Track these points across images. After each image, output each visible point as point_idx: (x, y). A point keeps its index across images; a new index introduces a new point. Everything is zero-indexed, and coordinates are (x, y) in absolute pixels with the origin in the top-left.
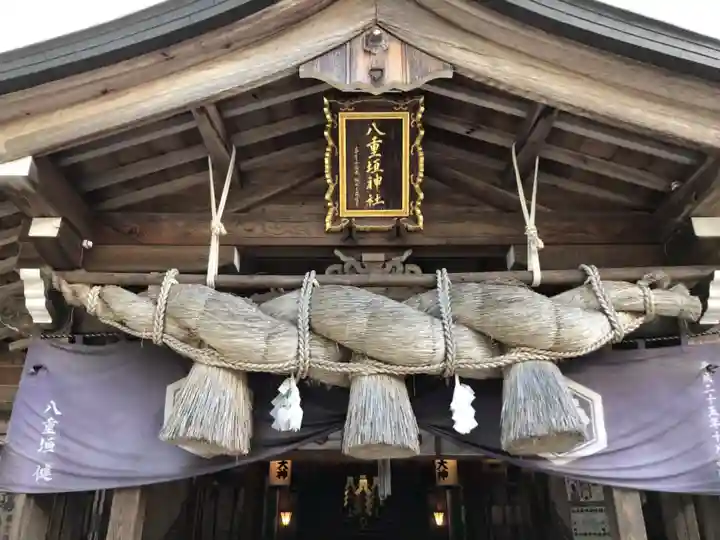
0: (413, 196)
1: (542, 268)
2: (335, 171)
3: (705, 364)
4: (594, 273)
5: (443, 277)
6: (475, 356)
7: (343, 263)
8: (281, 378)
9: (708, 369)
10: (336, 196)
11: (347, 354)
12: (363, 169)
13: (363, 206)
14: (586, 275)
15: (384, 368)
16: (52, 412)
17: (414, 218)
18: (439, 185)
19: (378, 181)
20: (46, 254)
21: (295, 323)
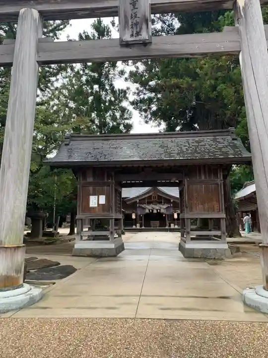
0: (157, 199)
3: (171, 208)
7: (153, 202)
10: (152, 199)
15: (155, 209)
16: (139, 211)
21: (151, 207)
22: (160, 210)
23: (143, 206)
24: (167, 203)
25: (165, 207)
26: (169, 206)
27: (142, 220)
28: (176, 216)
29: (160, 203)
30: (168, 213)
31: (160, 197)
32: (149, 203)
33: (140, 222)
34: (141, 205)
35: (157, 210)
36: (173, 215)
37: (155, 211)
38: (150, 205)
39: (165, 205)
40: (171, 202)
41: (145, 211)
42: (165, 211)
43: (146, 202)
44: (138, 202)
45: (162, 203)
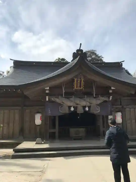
0: (83, 87)
1: (95, 95)
2: (75, 85)
4: (100, 96)
5: (86, 96)
6: (88, 104)
8: (71, 106)
9: (109, 104)
10: (75, 87)
11: (77, 104)
13: (77, 88)
15: (80, 105)
17: (83, 89)
18: (85, 86)
19: (79, 85)
20: (47, 94)
21: (72, 101)
22: (89, 107)
23: (58, 100)
24: (102, 95)
25: (99, 102)
26: (106, 99)
29: (89, 94)
32: (68, 95)
33: (52, 131)
34: (53, 99)
35: (84, 107)
37: (80, 110)
38: (71, 98)
39: (98, 98)
40: (111, 91)
41: (61, 110)
42: (98, 110)
43: (64, 91)
44: (47, 92)
45: (93, 95)
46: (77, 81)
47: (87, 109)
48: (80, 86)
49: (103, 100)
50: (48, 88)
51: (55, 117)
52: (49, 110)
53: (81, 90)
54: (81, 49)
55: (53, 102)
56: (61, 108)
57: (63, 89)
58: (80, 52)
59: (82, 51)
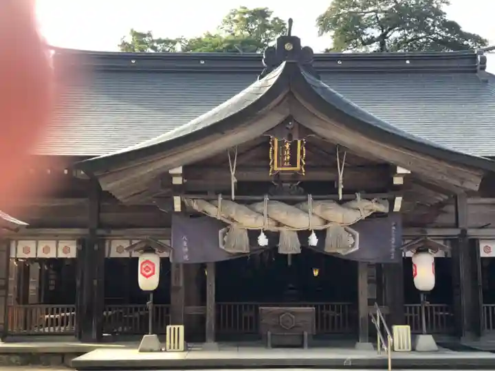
0: (301, 163)
1: (343, 194)
2: (273, 156)
3: (393, 224)
4: (358, 196)
5: (310, 197)
6: (319, 225)
7: (276, 186)
8: (259, 232)
9: (395, 225)
10: (273, 164)
11: (279, 224)
12: (283, 153)
13: (283, 166)
14: (356, 197)
15: (290, 229)
16: (184, 240)
17: (301, 171)
19: (288, 158)
21: (263, 215)
22: (321, 234)
23: (213, 211)
24: (369, 193)
25: (353, 216)
26: (383, 208)
27: (203, 300)
28: (425, 276)
29: (324, 190)
30: (371, 256)
31: (322, 153)
32: (250, 193)
33: (194, 310)
34: (196, 205)
35: (303, 235)
36: (408, 268)
37: (289, 245)
38: (259, 204)
39: (353, 204)
40: (398, 181)
41: (224, 243)
42: (353, 245)
43: (234, 180)
44: (178, 181)
45: (337, 193)
46: (281, 144)
47: (313, 240)
48: (293, 162)
49: (371, 210)
50: (179, 170)
51: (203, 266)
52: (185, 244)
53: (296, 175)
54: (292, 35)
55: (196, 215)
56: (224, 235)
57: (233, 173)
58: (288, 47)
59: (296, 41)
